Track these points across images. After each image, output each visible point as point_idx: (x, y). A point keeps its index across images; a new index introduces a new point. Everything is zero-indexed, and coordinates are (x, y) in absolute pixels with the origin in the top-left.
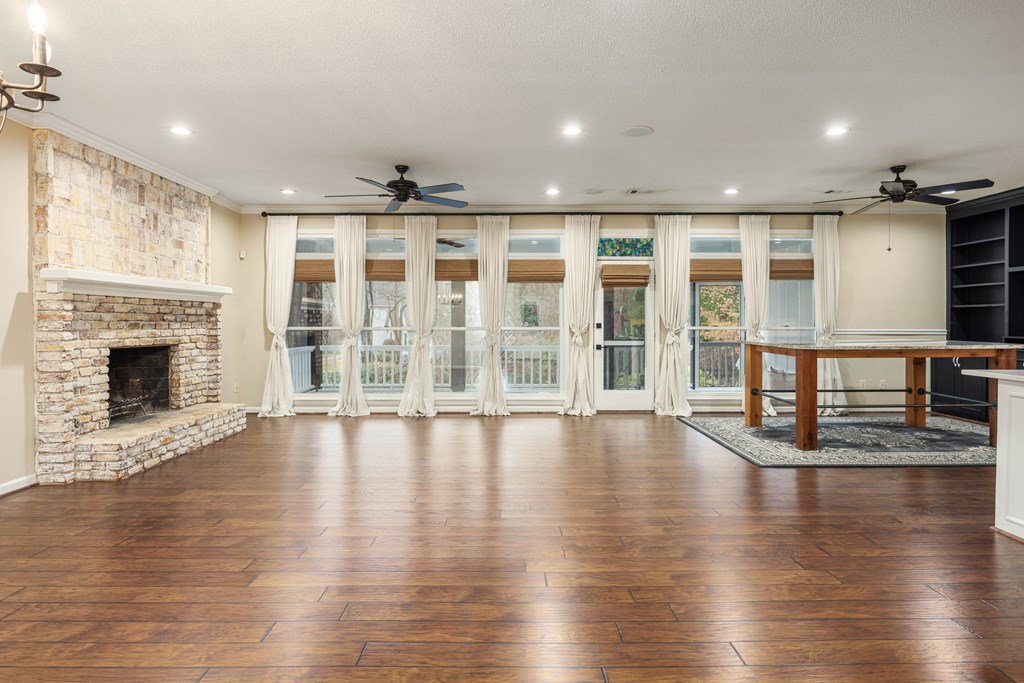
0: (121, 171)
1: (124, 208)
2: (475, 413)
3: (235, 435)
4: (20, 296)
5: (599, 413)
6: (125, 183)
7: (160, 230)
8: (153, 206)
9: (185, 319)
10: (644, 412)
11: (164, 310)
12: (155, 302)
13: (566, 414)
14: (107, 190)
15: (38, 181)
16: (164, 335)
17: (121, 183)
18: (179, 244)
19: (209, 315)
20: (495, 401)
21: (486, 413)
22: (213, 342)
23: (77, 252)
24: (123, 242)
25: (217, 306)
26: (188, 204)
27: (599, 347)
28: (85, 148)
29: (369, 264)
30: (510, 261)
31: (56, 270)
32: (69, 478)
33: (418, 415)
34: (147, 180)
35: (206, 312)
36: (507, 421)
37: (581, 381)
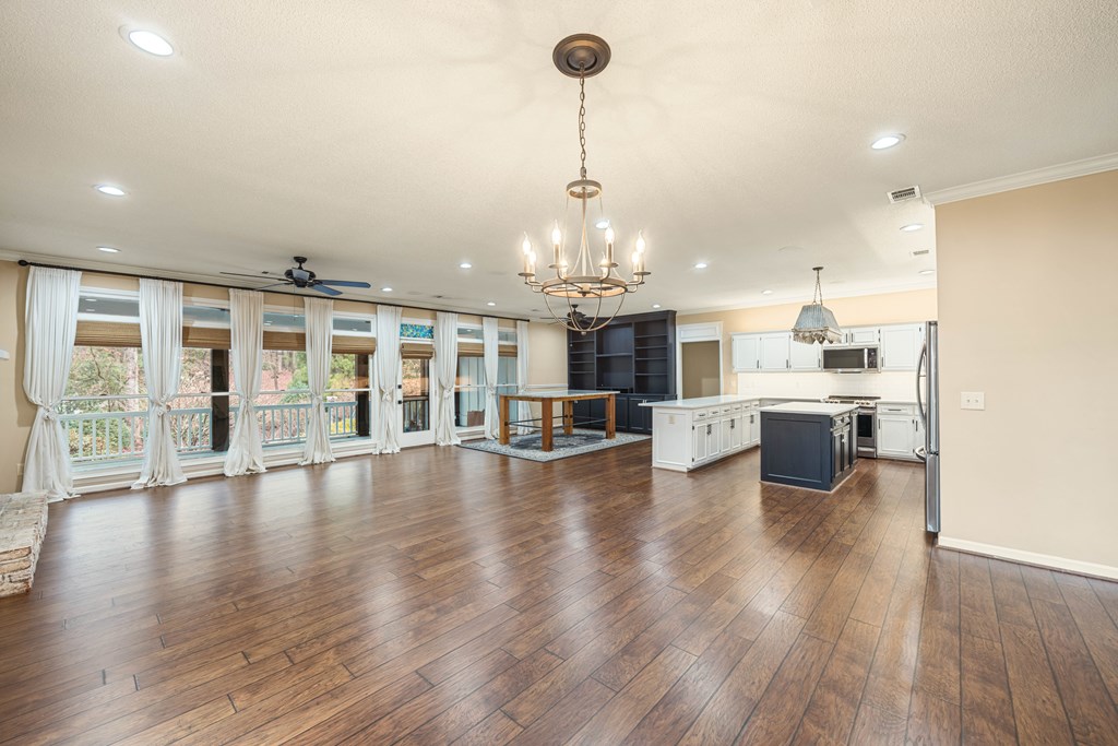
2: (304, 463)
5: (402, 449)
10: (429, 445)
13: (381, 454)
20: (323, 450)
21: (316, 461)
27: (400, 402)
29: (186, 331)
30: (334, 336)
33: (248, 473)
36: (333, 467)
37: (391, 427)
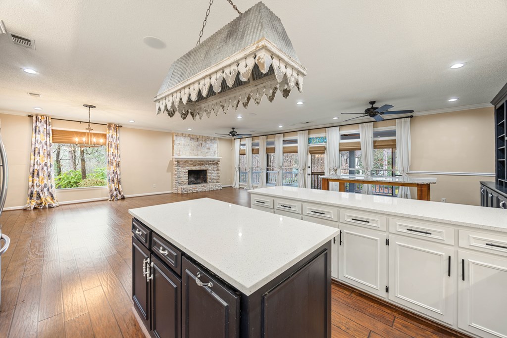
0: (191, 136)
1: (194, 143)
3: (217, 190)
4: (170, 161)
6: (193, 138)
7: (203, 146)
8: (201, 142)
9: (209, 164)
11: (202, 162)
12: (199, 161)
14: (189, 140)
15: (173, 141)
16: (203, 168)
17: (192, 139)
18: (209, 149)
19: (217, 163)
22: (218, 170)
23: (181, 153)
24: (193, 150)
25: (219, 161)
26: (211, 140)
27: (309, 174)
28: (182, 134)
31: (176, 156)
32: (176, 192)
34: (198, 137)
35: (216, 163)
